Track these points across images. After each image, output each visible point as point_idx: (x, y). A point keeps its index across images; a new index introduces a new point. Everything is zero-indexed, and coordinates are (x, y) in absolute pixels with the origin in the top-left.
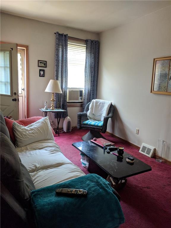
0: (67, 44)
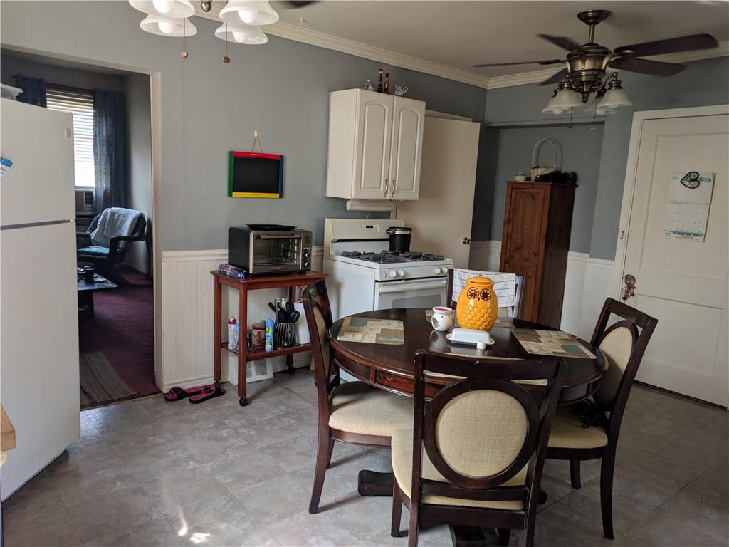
0: (46, 97)
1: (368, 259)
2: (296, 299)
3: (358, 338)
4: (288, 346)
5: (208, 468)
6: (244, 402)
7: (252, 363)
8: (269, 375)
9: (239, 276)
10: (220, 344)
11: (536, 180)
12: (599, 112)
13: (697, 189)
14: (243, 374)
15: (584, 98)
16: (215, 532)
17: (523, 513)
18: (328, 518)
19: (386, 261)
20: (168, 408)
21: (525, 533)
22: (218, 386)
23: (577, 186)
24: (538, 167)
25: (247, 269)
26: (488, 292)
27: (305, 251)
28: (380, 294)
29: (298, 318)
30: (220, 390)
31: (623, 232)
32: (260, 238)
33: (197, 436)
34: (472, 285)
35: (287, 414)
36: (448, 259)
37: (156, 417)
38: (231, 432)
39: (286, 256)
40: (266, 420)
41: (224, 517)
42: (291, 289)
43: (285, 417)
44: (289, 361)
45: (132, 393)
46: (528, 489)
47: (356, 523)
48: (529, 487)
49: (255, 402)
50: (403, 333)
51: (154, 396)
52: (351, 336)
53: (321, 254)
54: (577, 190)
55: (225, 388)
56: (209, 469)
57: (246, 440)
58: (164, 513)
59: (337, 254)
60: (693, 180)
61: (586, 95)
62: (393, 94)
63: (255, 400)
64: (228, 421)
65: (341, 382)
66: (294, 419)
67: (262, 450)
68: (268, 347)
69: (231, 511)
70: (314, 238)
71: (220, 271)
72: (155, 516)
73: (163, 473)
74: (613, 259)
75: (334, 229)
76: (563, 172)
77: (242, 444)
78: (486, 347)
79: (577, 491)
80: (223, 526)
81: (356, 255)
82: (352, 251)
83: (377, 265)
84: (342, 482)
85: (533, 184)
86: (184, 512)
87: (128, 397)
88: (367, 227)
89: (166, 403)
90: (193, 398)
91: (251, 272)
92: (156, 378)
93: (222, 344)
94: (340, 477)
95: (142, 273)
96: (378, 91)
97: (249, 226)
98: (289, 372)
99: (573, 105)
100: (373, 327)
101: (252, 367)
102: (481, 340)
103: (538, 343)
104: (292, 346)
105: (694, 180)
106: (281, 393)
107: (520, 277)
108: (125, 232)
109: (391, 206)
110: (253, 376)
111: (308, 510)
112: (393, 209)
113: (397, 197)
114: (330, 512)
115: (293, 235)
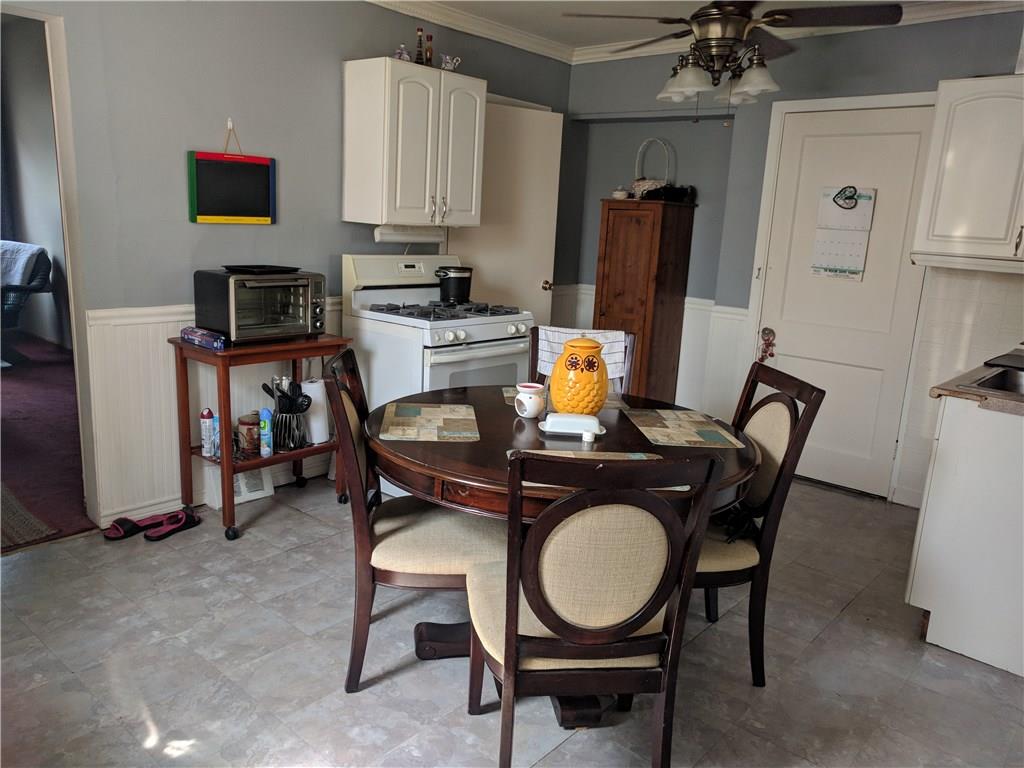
1: (410, 315)
2: (304, 378)
3: (411, 434)
4: (295, 448)
5: (183, 638)
6: (233, 534)
7: (240, 476)
8: (268, 491)
9: (215, 345)
10: (190, 449)
11: (643, 198)
12: (734, 100)
13: (854, 210)
14: (229, 492)
15: (714, 79)
16: (203, 736)
17: (660, 670)
18: (376, 697)
19: (438, 318)
20: (111, 552)
21: (662, 696)
22: (189, 512)
23: (697, 206)
24: (644, 179)
25: (227, 334)
26: (595, 360)
27: (315, 305)
28: (433, 366)
29: (309, 405)
30: (193, 517)
31: (759, 269)
32: (245, 287)
33: (161, 591)
34: (573, 350)
35: (299, 548)
36: (525, 312)
37: (91, 567)
38: (216, 580)
39: (286, 313)
40: (268, 559)
41: (215, 713)
42: (294, 362)
43: (297, 552)
44: (297, 468)
45: (48, 531)
46: (666, 637)
47: (417, 701)
48: (669, 635)
49: (250, 533)
50: (476, 423)
51: (86, 533)
52: (401, 433)
53: (338, 308)
54: (698, 212)
55: (201, 514)
56: (185, 641)
57: (240, 592)
58: (118, 716)
59: (364, 307)
60: (849, 197)
61: (717, 75)
62: (439, 67)
63: (249, 530)
64: (210, 564)
65: (384, 499)
66: (311, 554)
67: (264, 605)
68: (266, 451)
69: (227, 701)
70: (327, 285)
71: (183, 338)
72: (103, 721)
73: (110, 652)
74: (747, 307)
75: (356, 270)
76: (678, 186)
77: (236, 597)
78: (596, 438)
79: (714, 626)
80: (214, 726)
81: (393, 309)
82: (386, 303)
83: (426, 324)
84: (392, 642)
85: (639, 204)
86: (151, 710)
87: (41, 539)
88: (406, 267)
89: (106, 544)
90: (150, 533)
91: (233, 338)
92: (88, 507)
93: (192, 448)
94: (387, 635)
95: (50, 344)
96: (417, 62)
97: (227, 267)
98: (298, 485)
99: (700, 90)
100: (430, 417)
101: (241, 481)
102: (588, 428)
103: (665, 429)
104: (301, 447)
105: (851, 198)
106: (288, 517)
107: (631, 336)
108: (16, 280)
109: (440, 236)
110: (243, 494)
111: (343, 689)
112: (443, 239)
113: (449, 222)
114: (377, 688)
115: (296, 280)
